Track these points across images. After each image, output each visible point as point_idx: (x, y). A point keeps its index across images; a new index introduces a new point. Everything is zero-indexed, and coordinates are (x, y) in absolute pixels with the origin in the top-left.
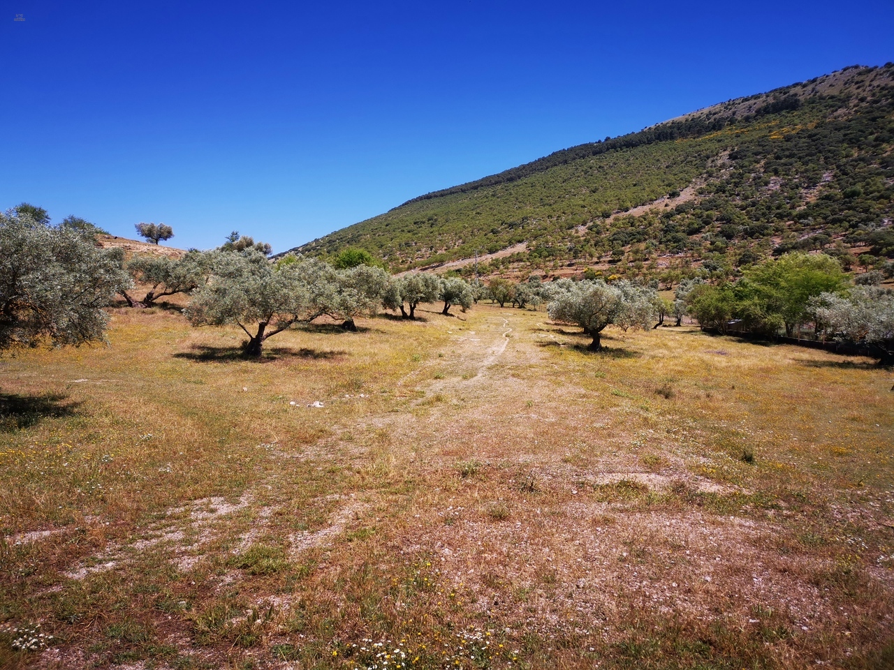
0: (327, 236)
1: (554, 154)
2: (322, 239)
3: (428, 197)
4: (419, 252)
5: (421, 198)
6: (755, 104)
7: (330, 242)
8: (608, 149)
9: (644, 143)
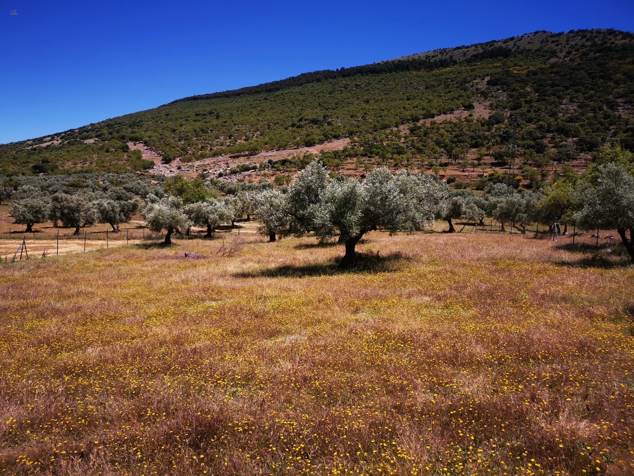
0: (103, 122)
1: (302, 75)
2: (98, 124)
3: (195, 98)
4: (218, 140)
5: (188, 99)
6: (468, 51)
7: (108, 126)
8: (355, 74)
9: (385, 71)
